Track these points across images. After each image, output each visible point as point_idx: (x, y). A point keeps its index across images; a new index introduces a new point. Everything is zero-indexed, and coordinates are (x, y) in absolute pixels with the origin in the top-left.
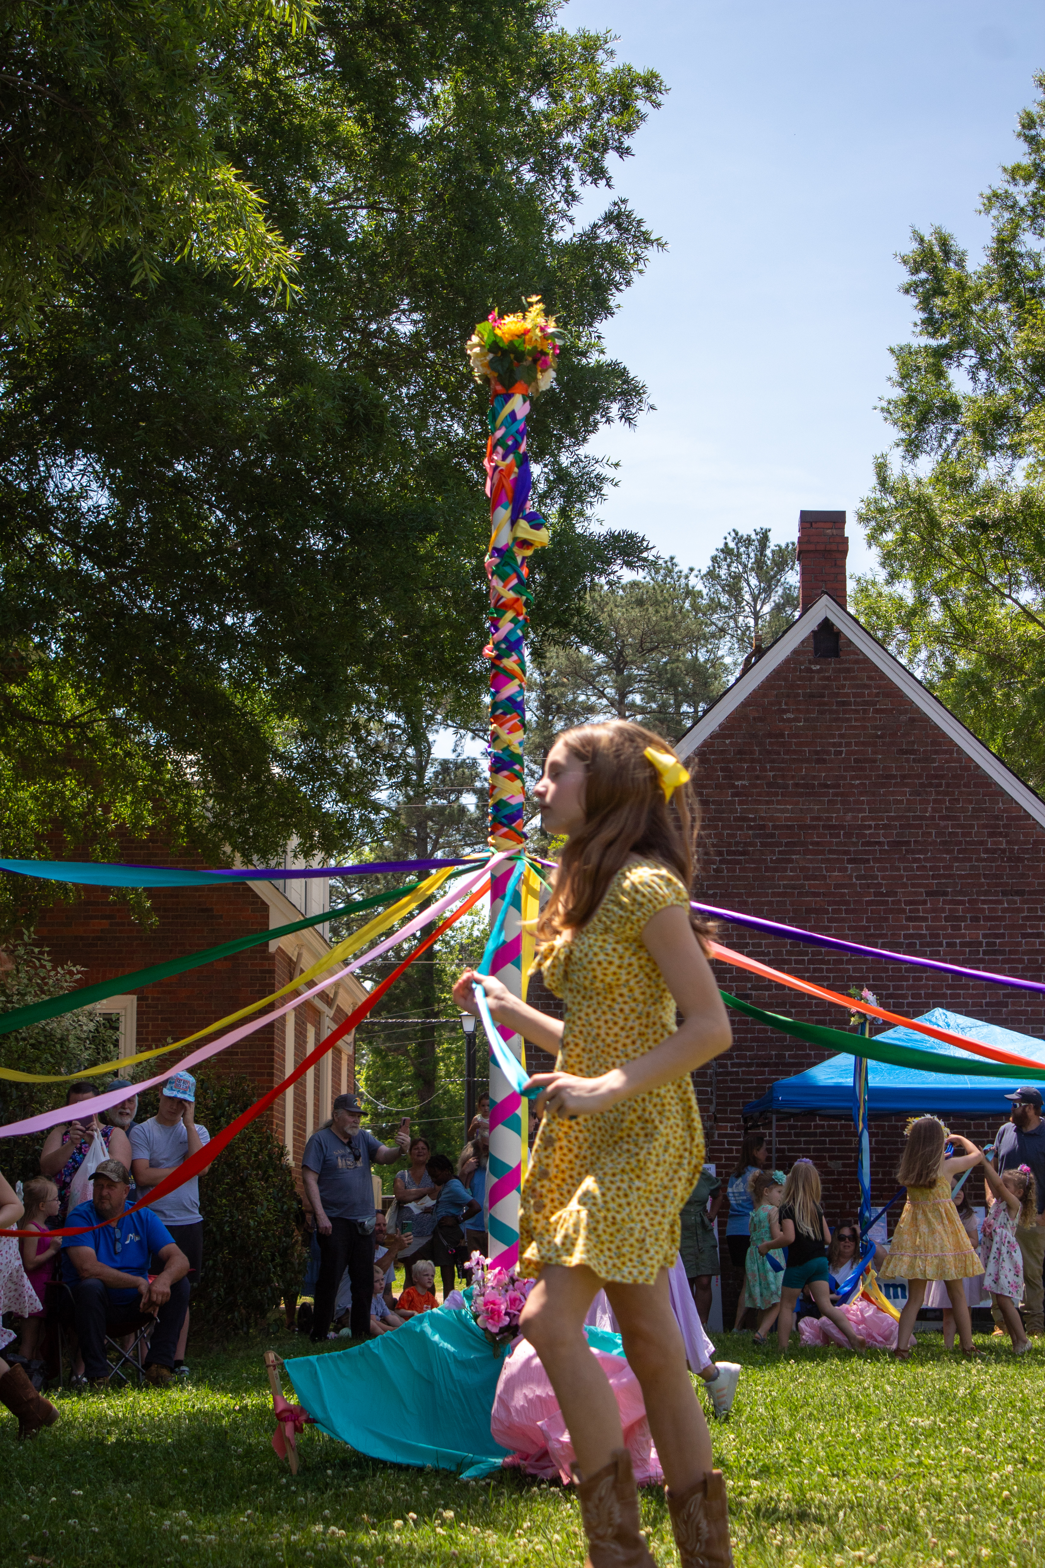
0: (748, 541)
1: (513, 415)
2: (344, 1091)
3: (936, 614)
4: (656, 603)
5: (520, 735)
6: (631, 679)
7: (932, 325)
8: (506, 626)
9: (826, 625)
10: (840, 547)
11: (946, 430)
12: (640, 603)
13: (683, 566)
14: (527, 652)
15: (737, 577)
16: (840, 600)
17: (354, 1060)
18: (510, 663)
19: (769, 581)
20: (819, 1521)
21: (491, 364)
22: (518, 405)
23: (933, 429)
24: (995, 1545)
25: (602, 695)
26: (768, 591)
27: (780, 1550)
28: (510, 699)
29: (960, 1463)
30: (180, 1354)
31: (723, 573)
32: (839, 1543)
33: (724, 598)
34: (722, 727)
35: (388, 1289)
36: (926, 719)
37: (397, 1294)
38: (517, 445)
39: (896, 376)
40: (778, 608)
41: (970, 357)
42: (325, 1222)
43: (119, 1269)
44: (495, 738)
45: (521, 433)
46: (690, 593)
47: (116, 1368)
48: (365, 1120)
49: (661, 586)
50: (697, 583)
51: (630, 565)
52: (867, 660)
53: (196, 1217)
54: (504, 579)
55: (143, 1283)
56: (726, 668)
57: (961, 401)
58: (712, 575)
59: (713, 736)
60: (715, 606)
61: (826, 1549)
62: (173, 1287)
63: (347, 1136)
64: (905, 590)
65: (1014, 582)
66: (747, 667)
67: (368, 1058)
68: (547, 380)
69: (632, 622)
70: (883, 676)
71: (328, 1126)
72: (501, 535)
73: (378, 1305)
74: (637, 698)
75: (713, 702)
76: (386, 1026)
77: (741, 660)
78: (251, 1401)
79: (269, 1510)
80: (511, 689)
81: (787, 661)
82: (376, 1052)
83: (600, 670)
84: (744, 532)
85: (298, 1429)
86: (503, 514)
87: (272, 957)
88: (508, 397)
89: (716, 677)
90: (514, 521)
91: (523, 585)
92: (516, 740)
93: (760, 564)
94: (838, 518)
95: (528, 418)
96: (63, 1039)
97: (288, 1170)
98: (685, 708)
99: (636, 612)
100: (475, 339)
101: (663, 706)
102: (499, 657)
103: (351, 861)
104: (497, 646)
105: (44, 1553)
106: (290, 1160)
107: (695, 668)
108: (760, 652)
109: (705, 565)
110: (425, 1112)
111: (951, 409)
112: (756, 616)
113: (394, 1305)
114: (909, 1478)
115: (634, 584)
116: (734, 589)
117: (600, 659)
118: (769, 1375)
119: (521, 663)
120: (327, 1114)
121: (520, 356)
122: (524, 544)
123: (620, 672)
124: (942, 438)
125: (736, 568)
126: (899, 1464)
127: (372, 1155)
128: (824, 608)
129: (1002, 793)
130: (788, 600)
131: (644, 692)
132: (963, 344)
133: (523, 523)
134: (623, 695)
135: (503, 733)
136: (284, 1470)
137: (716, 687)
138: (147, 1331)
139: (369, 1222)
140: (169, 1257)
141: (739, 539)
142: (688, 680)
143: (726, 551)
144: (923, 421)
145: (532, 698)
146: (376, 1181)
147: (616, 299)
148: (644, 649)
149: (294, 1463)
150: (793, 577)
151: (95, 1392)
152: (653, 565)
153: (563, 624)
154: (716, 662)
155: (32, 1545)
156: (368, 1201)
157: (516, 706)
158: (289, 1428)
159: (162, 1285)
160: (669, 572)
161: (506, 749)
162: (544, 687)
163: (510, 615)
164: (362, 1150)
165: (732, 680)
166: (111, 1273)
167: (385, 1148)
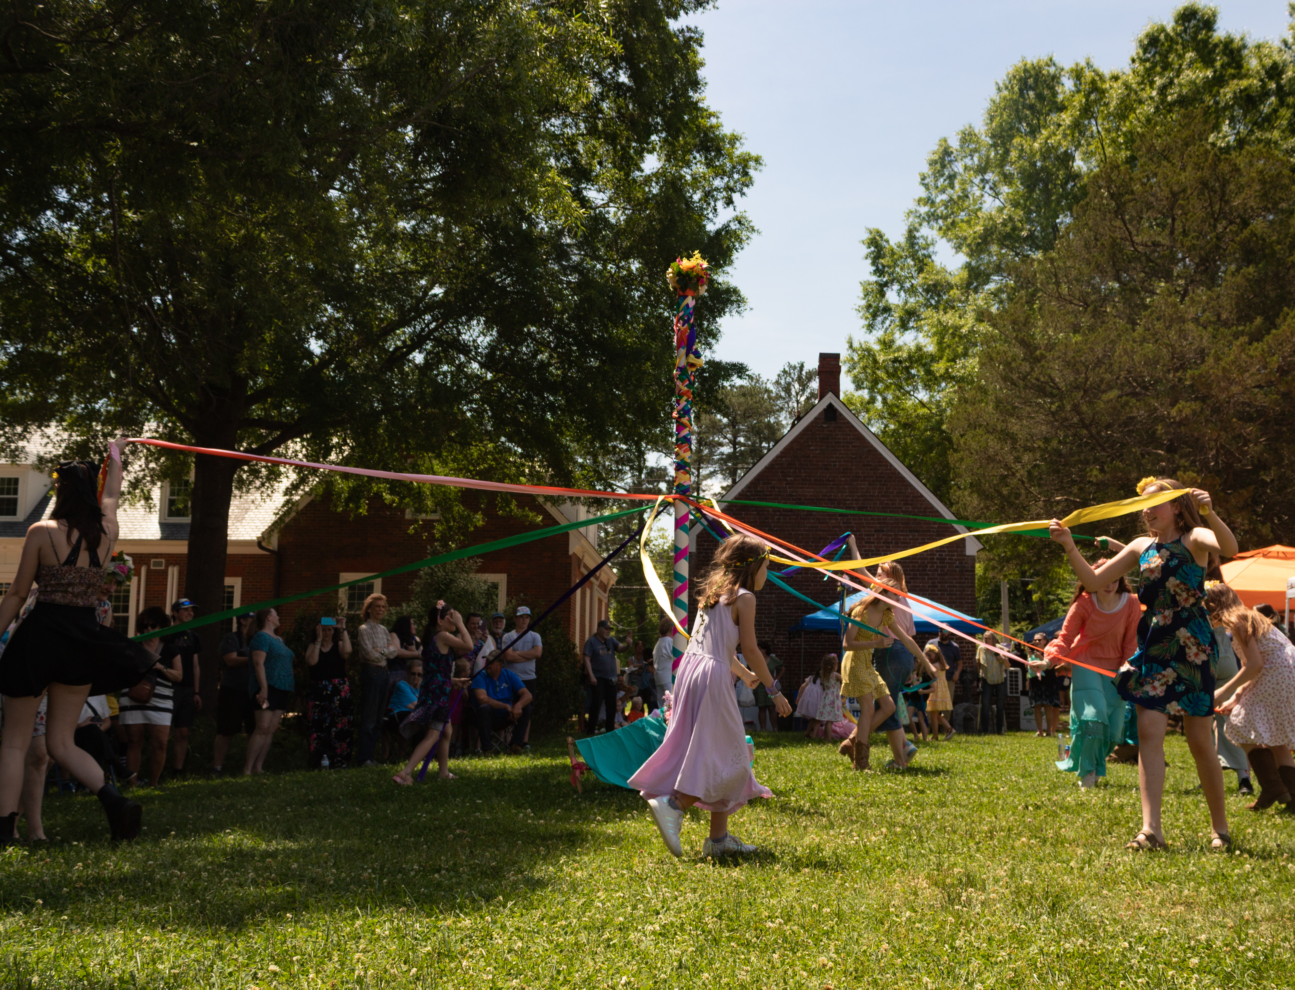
0: (795, 368)
1: (687, 305)
2: (603, 618)
3: (879, 405)
4: (752, 395)
5: (689, 454)
6: (739, 431)
7: (879, 272)
8: (683, 403)
9: (830, 406)
10: (837, 371)
11: (886, 319)
12: (744, 395)
13: (764, 378)
14: (693, 416)
15: (789, 384)
16: (837, 395)
17: (608, 606)
18: (685, 420)
19: (804, 386)
20: (822, 815)
21: (678, 282)
22: (690, 301)
23: (880, 319)
24: (903, 826)
25: (725, 438)
26: (803, 390)
27: (805, 828)
28: (685, 437)
29: (888, 790)
30: (526, 739)
31: (783, 382)
32: (832, 826)
33: (783, 394)
34: (782, 453)
35: (623, 711)
36: (876, 450)
37: (627, 713)
38: (689, 319)
39: (862, 295)
40: (808, 399)
41: (896, 287)
42: (594, 679)
43: (499, 700)
44: (677, 454)
45: (691, 314)
46: (767, 391)
47: (496, 746)
48: (613, 634)
49: (754, 388)
50: (770, 387)
51: (740, 377)
52: (849, 423)
53: (533, 676)
54: (682, 381)
55: (509, 707)
56: (783, 426)
57: (893, 307)
58: (777, 383)
59: (777, 457)
60: (778, 397)
61: (826, 828)
62: (523, 709)
63: (605, 640)
64: (865, 394)
65: (916, 389)
66: (793, 425)
67: (614, 605)
68: (703, 291)
69: (740, 404)
70: (856, 430)
71: (595, 635)
72: (681, 361)
73: (618, 718)
74: (742, 440)
75: (776, 442)
76: (623, 590)
77: (791, 421)
78: (559, 761)
79: (568, 809)
80: (685, 432)
81: (812, 423)
82: (618, 602)
83: (726, 426)
84: (793, 364)
85: (582, 773)
86: (683, 351)
87: (570, 557)
88: (685, 297)
89: (779, 430)
90: (687, 355)
91: (691, 384)
92: (687, 456)
93: (799, 379)
94: (837, 356)
95: (695, 307)
96: (473, 593)
97: (576, 655)
98: (764, 444)
99: (742, 399)
100: (670, 270)
101: (754, 443)
102: (680, 417)
103: (607, 513)
104: (679, 412)
105: (464, 828)
106: (578, 650)
107: (769, 426)
108: (799, 418)
109: (774, 378)
110: (640, 630)
111: (887, 310)
112: (798, 402)
113: (626, 718)
114: (864, 797)
115: (742, 387)
116: (787, 389)
117: (725, 420)
118: (799, 751)
119: (690, 420)
120: (595, 630)
121: (691, 279)
122: (692, 365)
123: (734, 427)
124: (883, 322)
125: (789, 379)
126: (859, 791)
127: (616, 648)
128: (829, 398)
129: (910, 485)
130: (812, 395)
131: (745, 436)
132: (892, 281)
133: (692, 356)
134: (735, 437)
135: (681, 453)
136: (576, 792)
137: (779, 435)
138: (511, 729)
139: (614, 679)
140: (523, 693)
141: (790, 366)
142: (766, 432)
143: (785, 372)
144: (874, 316)
145: (694, 438)
146: (618, 661)
147: (735, 255)
148: (746, 416)
149: (580, 788)
150: (815, 385)
151: (486, 757)
152: (751, 377)
153: (708, 403)
154: (778, 423)
155: (458, 825)
156: (614, 670)
157: (687, 440)
158: (578, 772)
159: (518, 709)
160: (758, 381)
161: (683, 460)
162: (699, 433)
163: (685, 398)
164: (611, 646)
165: (786, 431)
166: (495, 702)
167: (621, 645)
